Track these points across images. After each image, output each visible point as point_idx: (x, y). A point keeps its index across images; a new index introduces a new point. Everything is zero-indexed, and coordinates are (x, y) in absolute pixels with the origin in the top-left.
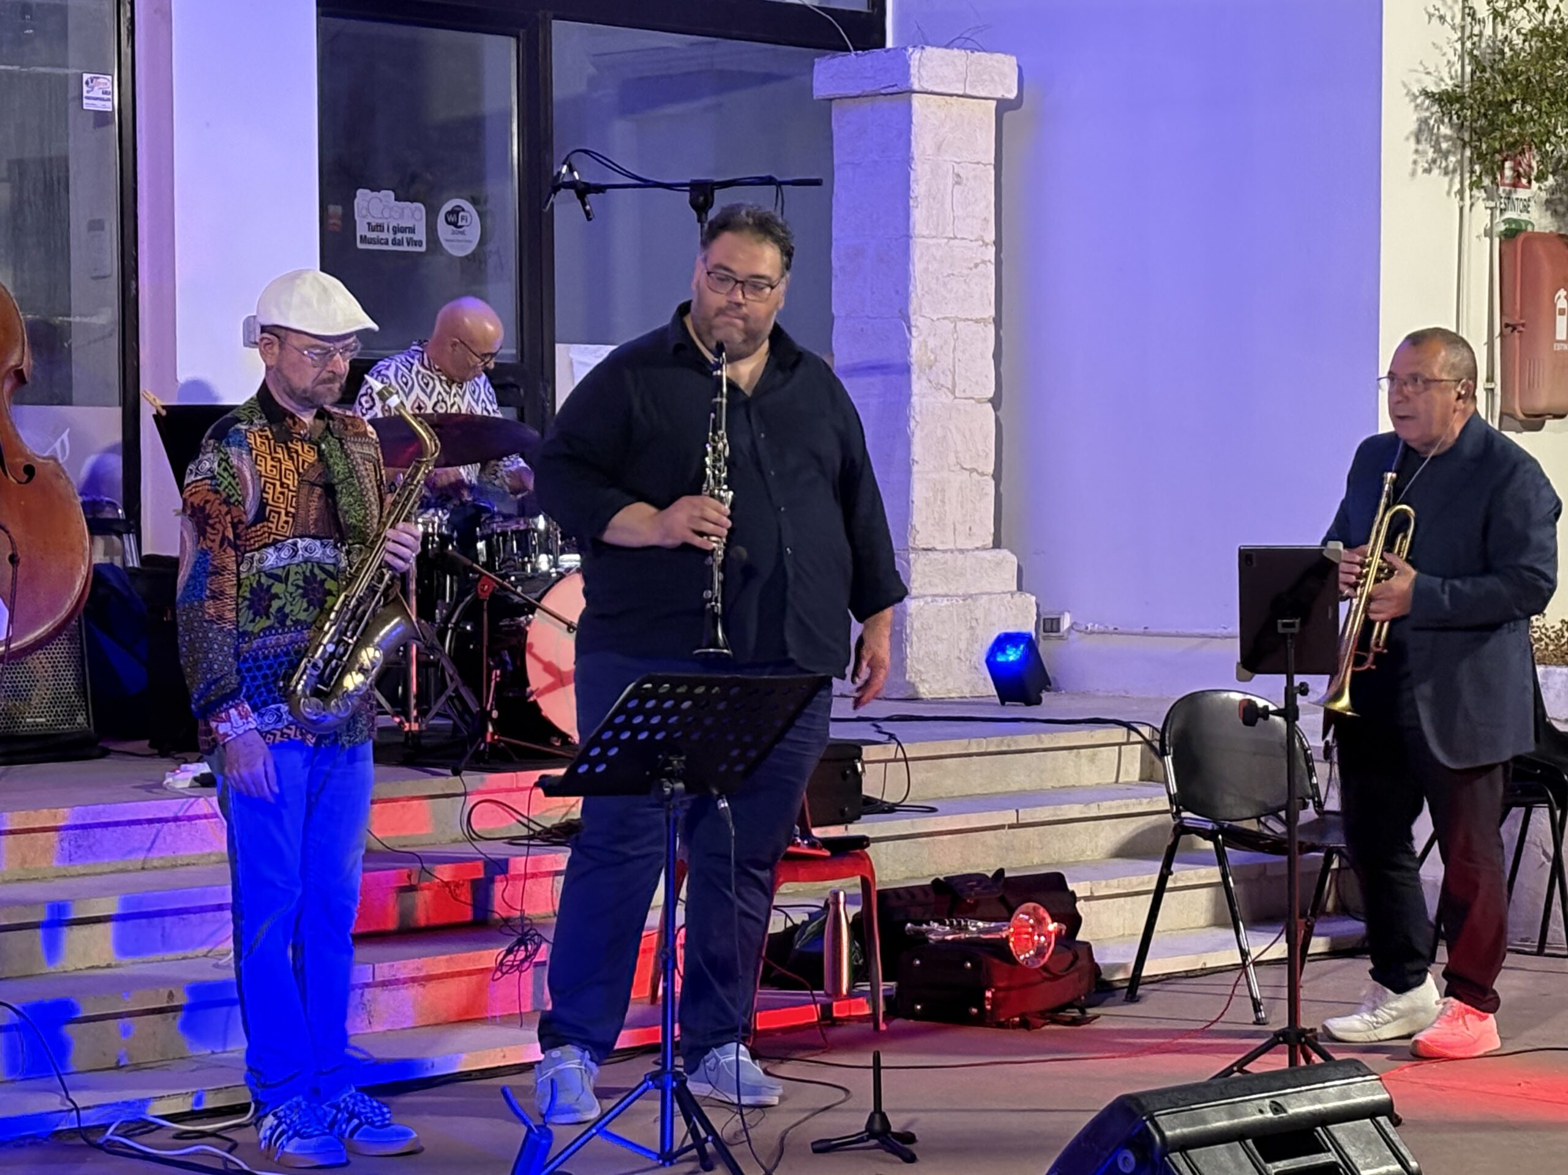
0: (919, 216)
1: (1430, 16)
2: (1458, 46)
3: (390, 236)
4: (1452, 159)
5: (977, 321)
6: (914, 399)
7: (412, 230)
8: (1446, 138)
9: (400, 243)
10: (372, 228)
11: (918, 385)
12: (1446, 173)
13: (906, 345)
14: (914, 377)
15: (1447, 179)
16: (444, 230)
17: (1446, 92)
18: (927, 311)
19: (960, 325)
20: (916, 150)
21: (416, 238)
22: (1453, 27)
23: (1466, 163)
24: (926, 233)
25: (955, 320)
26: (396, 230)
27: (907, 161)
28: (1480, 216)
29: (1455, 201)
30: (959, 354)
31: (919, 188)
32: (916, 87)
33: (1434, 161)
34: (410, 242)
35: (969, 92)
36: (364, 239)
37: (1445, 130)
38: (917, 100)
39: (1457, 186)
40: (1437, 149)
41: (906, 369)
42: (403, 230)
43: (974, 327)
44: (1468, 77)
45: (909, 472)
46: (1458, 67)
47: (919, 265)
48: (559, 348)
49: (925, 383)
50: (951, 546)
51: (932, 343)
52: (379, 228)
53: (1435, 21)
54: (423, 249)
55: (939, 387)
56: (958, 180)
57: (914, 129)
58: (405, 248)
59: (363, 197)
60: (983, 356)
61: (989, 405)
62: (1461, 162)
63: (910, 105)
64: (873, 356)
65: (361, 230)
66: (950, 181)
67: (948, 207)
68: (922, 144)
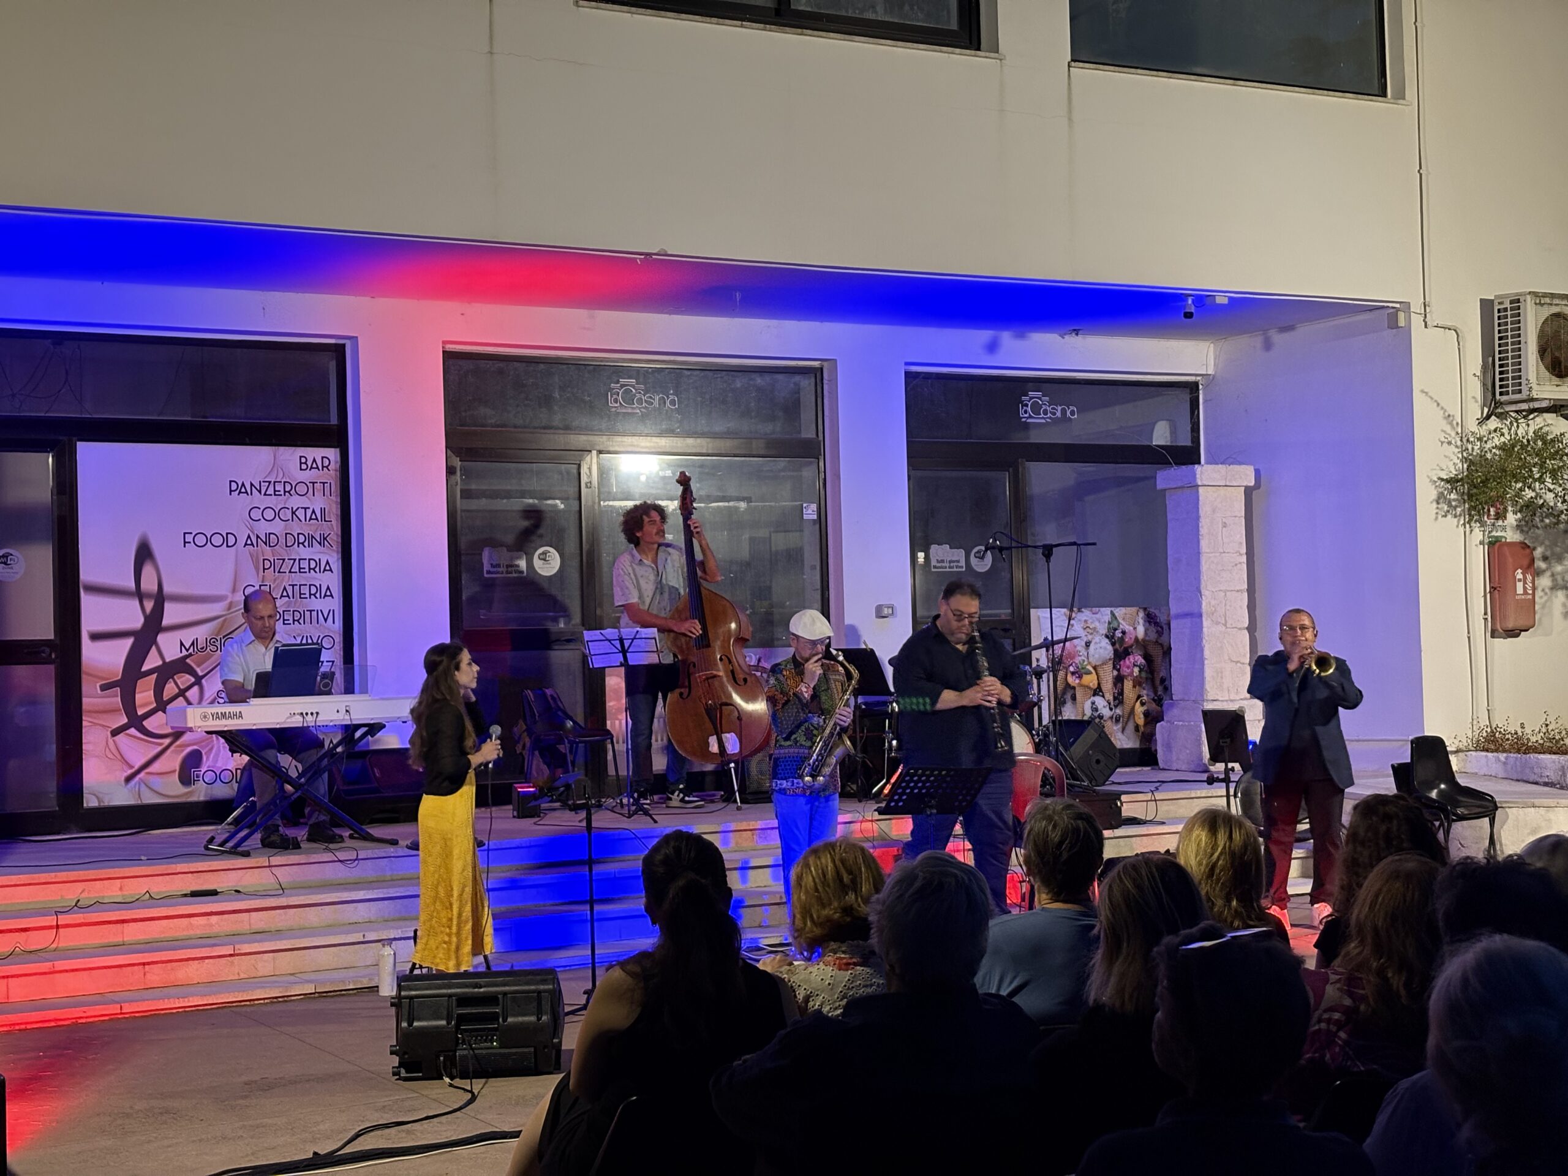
0: (1204, 543)
1: (1442, 443)
2: (1460, 456)
3: (948, 565)
4: (1459, 510)
5: (1238, 591)
6: (1205, 630)
7: (958, 561)
8: (1454, 500)
9: (952, 567)
10: (938, 561)
11: (1206, 623)
12: (1455, 516)
13: (1200, 604)
14: (1204, 619)
15: (1456, 520)
16: (973, 561)
17: (1452, 478)
18: (1209, 587)
19: (1228, 593)
20: (1202, 513)
21: (960, 564)
22: (1457, 447)
23: (1466, 510)
24: (1208, 551)
25: (1225, 591)
26: (950, 562)
27: (1197, 518)
28: (1478, 534)
29: (1462, 529)
30: (1228, 607)
31: (1203, 531)
32: (1200, 483)
33: (1448, 511)
34: (957, 567)
35: (1228, 484)
36: (935, 567)
37: (1453, 496)
38: (1201, 490)
39: (1462, 522)
40: (1450, 505)
41: (1200, 616)
42: (954, 562)
43: (1237, 594)
44: (1465, 469)
45: (1203, 664)
46: (1460, 465)
47: (1205, 566)
48: (1032, 611)
49: (1209, 621)
50: (1227, 698)
51: (1213, 602)
52: (943, 561)
53: (1445, 445)
54: (964, 569)
55: (1218, 623)
56: (1225, 525)
57: (1200, 503)
58: (955, 570)
59: (934, 548)
60: (1241, 607)
61: (1246, 632)
62: (1464, 511)
63: (1198, 492)
64: (1186, 609)
65: (934, 563)
66: (1220, 526)
67: (1220, 538)
68: (1205, 510)
